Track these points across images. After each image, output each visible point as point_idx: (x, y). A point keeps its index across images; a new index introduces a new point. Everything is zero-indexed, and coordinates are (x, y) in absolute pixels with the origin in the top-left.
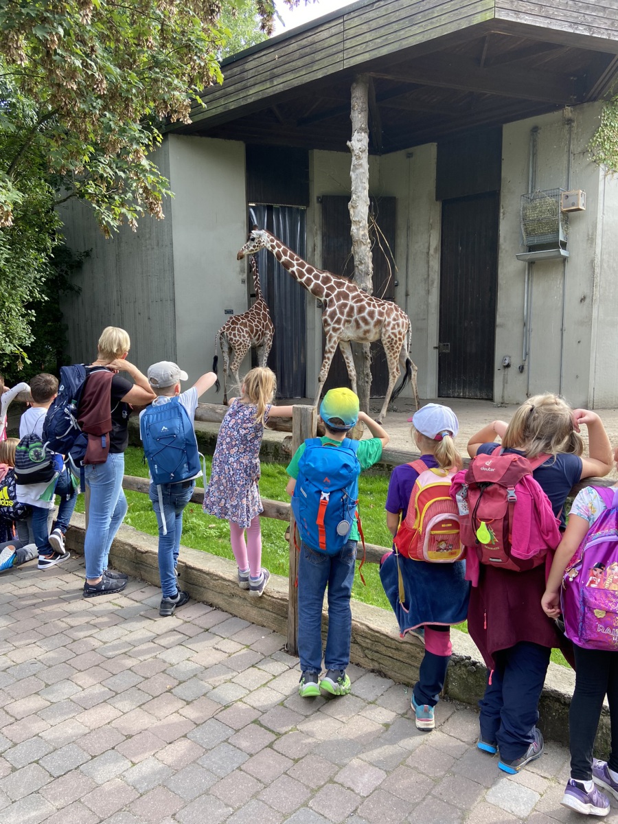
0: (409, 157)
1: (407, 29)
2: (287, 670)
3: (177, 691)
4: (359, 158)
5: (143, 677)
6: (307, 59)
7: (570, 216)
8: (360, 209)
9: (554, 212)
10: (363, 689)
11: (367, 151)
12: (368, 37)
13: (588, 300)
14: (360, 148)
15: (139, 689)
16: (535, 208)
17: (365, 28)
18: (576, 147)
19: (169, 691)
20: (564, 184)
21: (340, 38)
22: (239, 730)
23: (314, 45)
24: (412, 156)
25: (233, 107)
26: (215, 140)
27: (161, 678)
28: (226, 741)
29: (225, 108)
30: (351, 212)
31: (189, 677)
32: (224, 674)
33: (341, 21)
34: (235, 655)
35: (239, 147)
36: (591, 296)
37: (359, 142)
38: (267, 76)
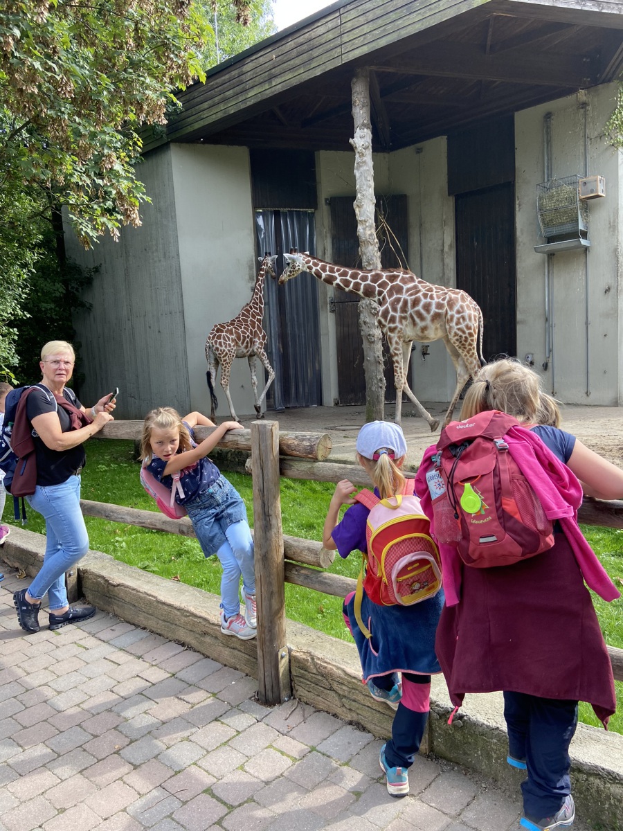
0: (418, 152)
1: (405, 18)
2: (253, 724)
3: (126, 752)
4: (362, 155)
5: (92, 735)
6: (305, 57)
7: (589, 203)
8: (366, 208)
9: (572, 200)
10: (337, 746)
11: (370, 148)
12: (366, 29)
13: (613, 291)
14: (363, 145)
15: (85, 750)
16: (552, 197)
17: (362, 20)
18: (593, 132)
19: (117, 752)
20: (582, 170)
21: (337, 32)
22: (187, 801)
23: (311, 42)
24: (422, 152)
25: (232, 112)
26: (219, 147)
27: (112, 736)
28: (170, 816)
29: (225, 113)
30: (357, 211)
31: (142, 735)
32: (182, 730)
33: (338, 14)
34: (199, 706)
35: (243, 153)
36: (616, 286)
37: (362, 138)
38: (266, 77)
